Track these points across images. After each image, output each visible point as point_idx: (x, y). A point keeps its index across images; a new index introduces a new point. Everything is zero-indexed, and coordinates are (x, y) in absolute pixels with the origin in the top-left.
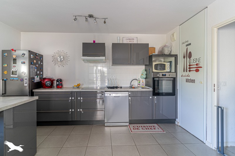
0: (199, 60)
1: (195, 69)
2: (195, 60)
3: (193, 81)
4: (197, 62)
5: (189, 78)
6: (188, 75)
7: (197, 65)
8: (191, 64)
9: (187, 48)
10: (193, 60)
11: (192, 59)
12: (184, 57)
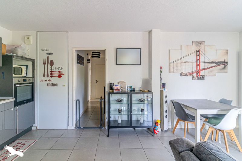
0: (61, 68)
1: (58, 75)
2: (57, 68)
3: (56, 85)
4: (60, 70)
5: (51, 82)
6: (50, 80)
7: (59, 72)
8: (53, 71)
9: (48, 56)
10: (56, 68)
11: (54, 66)
12: (44, 64)
